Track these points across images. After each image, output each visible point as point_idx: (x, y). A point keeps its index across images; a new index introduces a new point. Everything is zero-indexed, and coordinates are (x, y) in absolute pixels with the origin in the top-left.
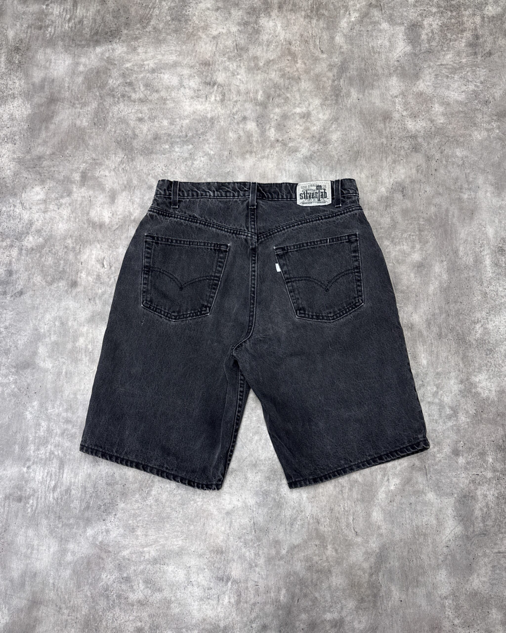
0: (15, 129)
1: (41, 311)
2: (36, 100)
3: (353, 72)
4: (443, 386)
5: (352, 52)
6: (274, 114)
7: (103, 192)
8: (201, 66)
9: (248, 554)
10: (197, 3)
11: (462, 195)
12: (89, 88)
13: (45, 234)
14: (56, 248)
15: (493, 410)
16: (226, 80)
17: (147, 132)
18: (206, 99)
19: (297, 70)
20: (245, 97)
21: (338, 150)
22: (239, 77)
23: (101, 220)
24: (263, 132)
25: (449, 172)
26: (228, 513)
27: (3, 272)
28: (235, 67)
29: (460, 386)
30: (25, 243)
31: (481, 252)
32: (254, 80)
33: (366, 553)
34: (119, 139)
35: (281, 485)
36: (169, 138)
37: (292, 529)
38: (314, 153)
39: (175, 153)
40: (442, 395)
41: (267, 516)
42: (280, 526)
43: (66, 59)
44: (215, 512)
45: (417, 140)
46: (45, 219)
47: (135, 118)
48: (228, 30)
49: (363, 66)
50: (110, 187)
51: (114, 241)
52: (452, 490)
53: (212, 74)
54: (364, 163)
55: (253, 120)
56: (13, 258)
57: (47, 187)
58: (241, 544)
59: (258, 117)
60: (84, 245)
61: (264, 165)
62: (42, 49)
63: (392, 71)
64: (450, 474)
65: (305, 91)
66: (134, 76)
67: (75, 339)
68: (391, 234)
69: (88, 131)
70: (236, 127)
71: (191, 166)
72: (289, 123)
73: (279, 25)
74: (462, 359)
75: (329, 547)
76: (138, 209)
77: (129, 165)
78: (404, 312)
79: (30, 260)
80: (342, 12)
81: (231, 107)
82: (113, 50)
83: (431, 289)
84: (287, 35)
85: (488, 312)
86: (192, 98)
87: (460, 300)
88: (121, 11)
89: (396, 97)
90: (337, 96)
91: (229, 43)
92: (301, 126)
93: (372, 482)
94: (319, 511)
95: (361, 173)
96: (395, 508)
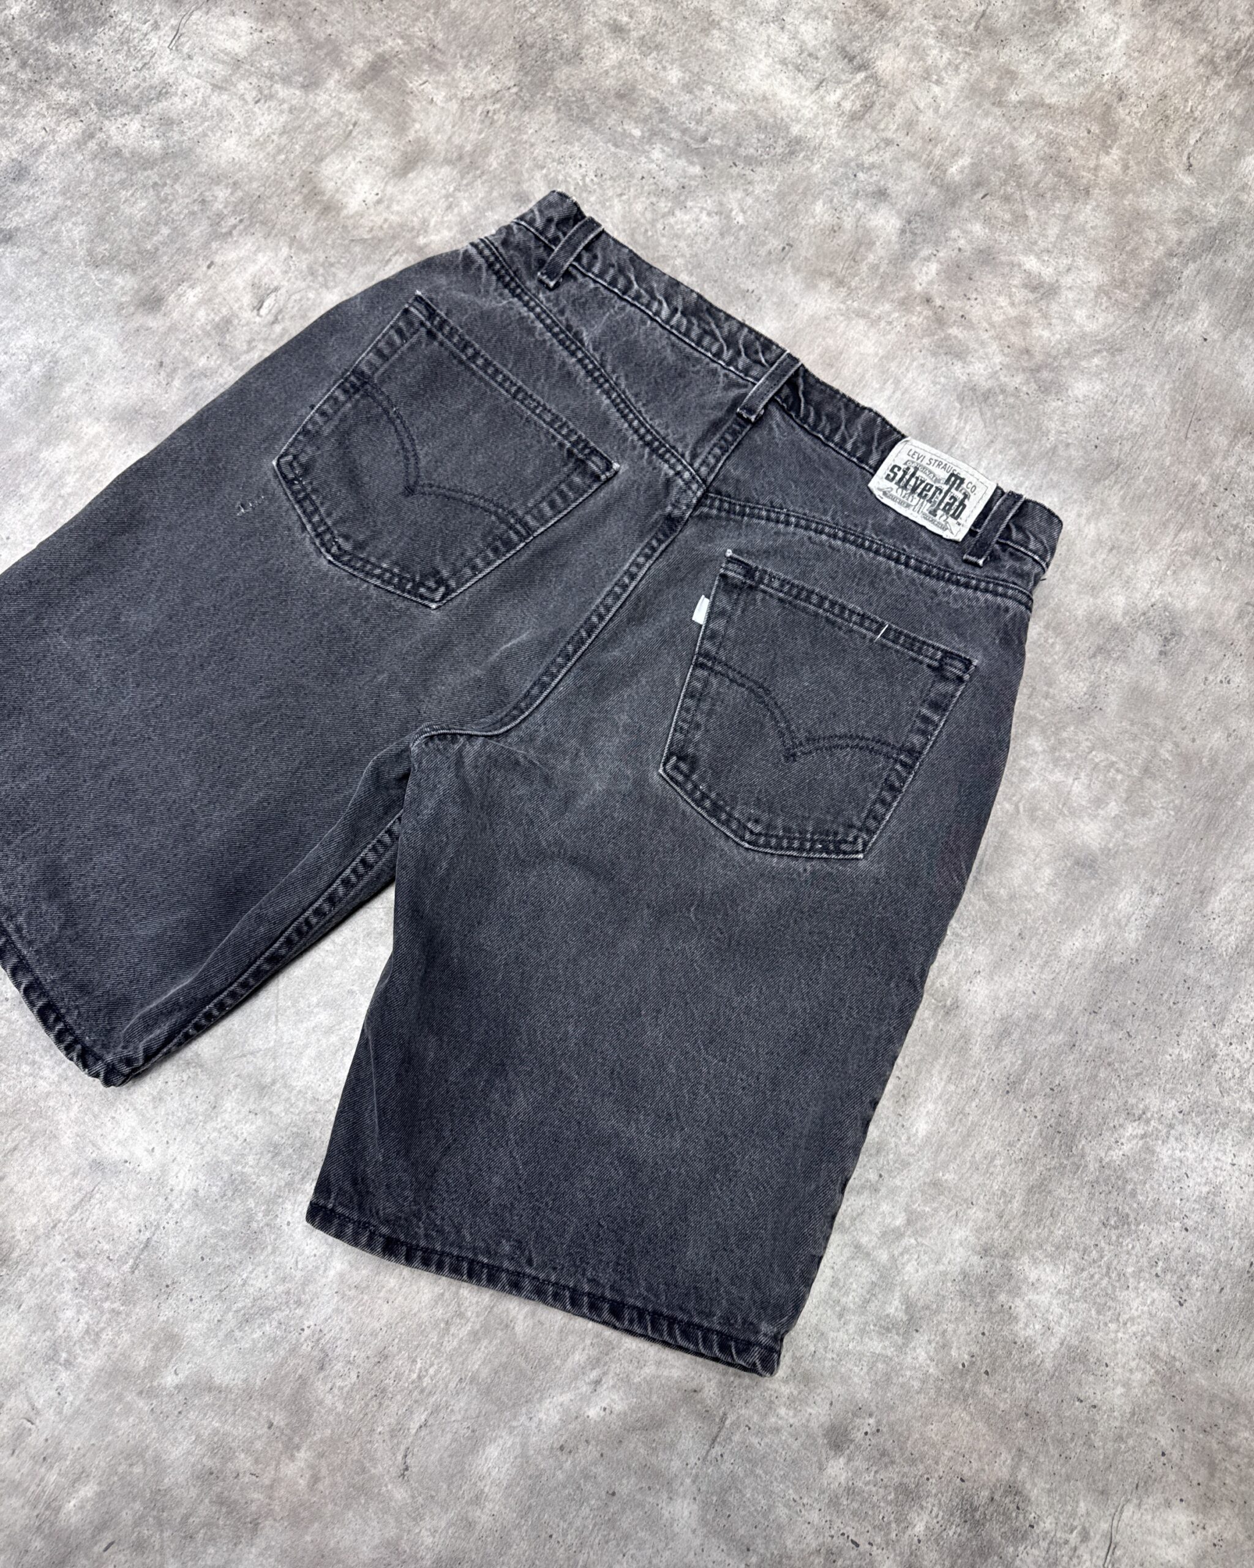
1: (20, 310)
4: (927, 1230)
6: (965, 232)
7: (394, 134)
9: (70, 1314)
13: (176, 136)
14: (177, 186)
15: (1022, 1390)
17: (613, 67)
18: (817, 88)
19: (1097, 168)
20: (919, 144)
21: (1068, 427)
22: (936, 90)
23: (338, 196)
24: (903, 257)
26: (97, 1165)
29: (975, 1259)
32: (970, 123)
34: (529, 39)
35: (297, 1191)
36: (656, 118)
37: (238, 1334)
38: (1003, 391)
39: (643, 159)
40: (906, 1250)
41: (198, 1248)
42: (212, 1300)
44: (67, 1140)
46: (205, 104)
47: (606, 17)
50: (422, 134)
51: (332, 265)
52: (753, 1537)
53: (872, 41)
54: (1114, 501)
55: (899, 213)
56: (55, 142)
59: (917, 214)
60: (251, 225)
61: (851, 334)
64: (777, 1487)
65: (1081, 230)
67: (51, 437)
68: (1064, 728)
70: (845, 199)
71: (664, 216)
72: (987, 279)
73: (1123, 37)
74: (1031, 1190)
75: (303, 1455)
76: (450, 229)
77: (507, 114)
78: (956, 956)
79: (92, 175)
81: (867, 147)
83: (1074, 944)
84: (1127, 74)
85: (1186, 1108)
86: (784, 62)
87: (1129, 1026)
90: (1156, 294)
92: (1013, 304)
93: (549, 1359)
94: (345, 1336)
95: (1088, 520)
96: (560, 1476)
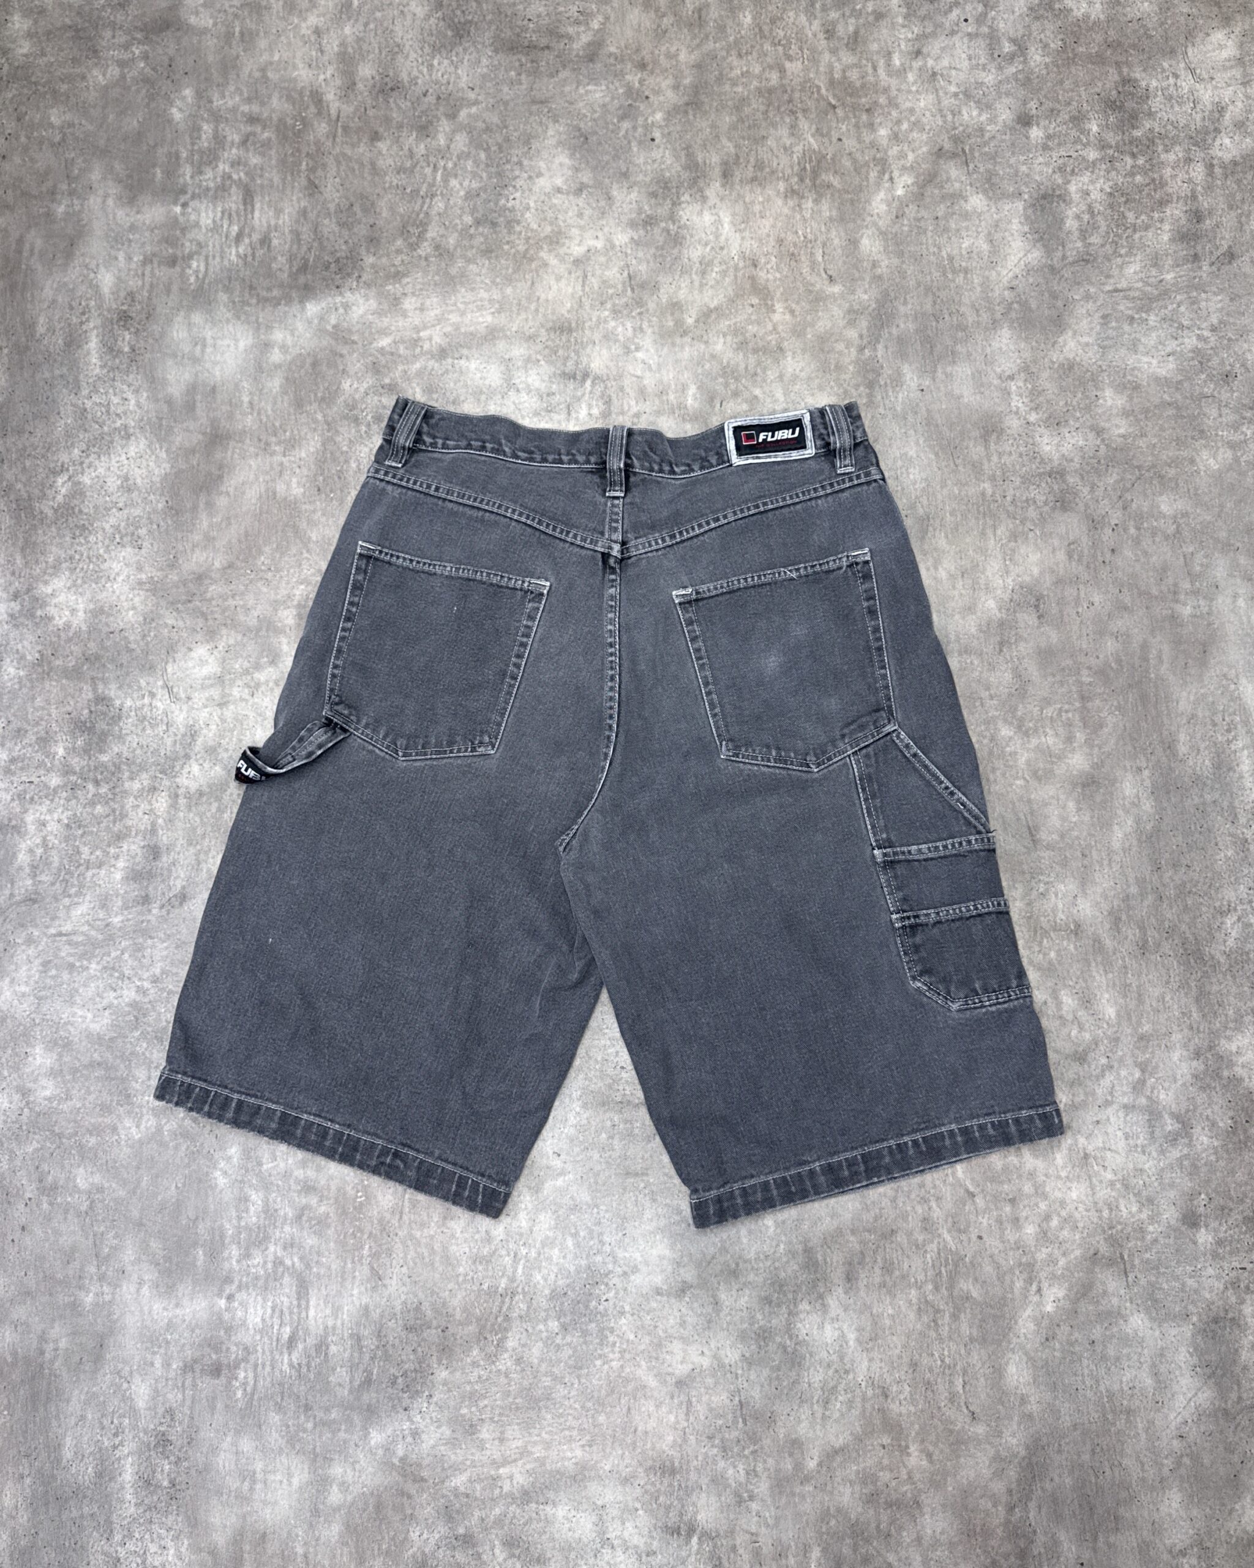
0: (137, 512)
2: (179, 439)
3: (905, 325)
5: (903, 274)
8: (552, 336)
10: (530, 178)
11: (1178, 608)
12: (299, 404)
16: (611, 364)
25: (1146, 553)
27: (139, 851)
28: (630, 333)
30: (183, 780)
31: (1229, 742)
33: (997, 1458)
43: (239, 335)
45: (1064, 481)
48: (609, 240)
49: (928, 307)
57: (221, 645)
58: (715, 1451)
62: (182, 313)
63: (998, 316)
66: (400, 368)
69: (304, 507)
80: (873, 175)
82: (347, 307)
88: (357, 208)
89: (1011, 378)
91: (613, 273)
